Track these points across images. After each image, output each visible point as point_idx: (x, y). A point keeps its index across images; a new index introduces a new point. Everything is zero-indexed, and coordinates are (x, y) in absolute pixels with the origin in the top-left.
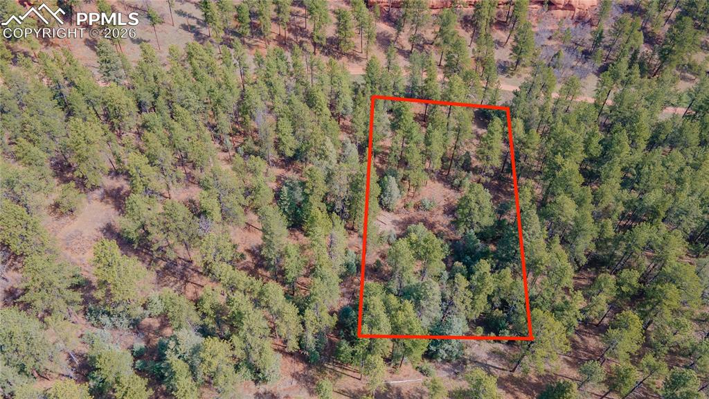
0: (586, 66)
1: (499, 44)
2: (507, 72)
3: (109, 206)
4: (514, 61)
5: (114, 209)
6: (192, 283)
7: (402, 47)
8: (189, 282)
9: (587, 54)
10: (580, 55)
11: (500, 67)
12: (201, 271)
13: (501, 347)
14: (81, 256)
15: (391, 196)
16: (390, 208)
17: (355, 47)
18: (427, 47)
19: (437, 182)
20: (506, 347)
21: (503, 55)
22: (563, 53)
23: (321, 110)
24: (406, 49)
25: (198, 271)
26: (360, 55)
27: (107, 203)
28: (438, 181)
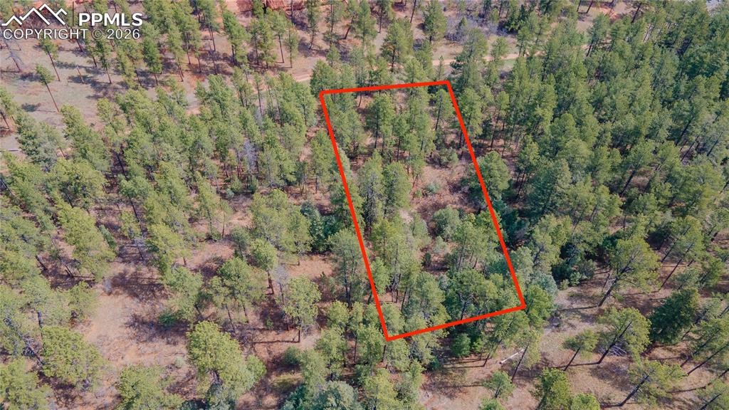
3: (120, 297)
5: (129, 298)
6: (259, 343)
7: (319, 47)
8: (255, 343)
12: (261, 327)
13: (575, 290)
14: (121, 361)
18: (341, 42)
20: (579, 288)
24: (324, 49)
25: (259, 329)
26: (283, 65)
27: (117, 294)
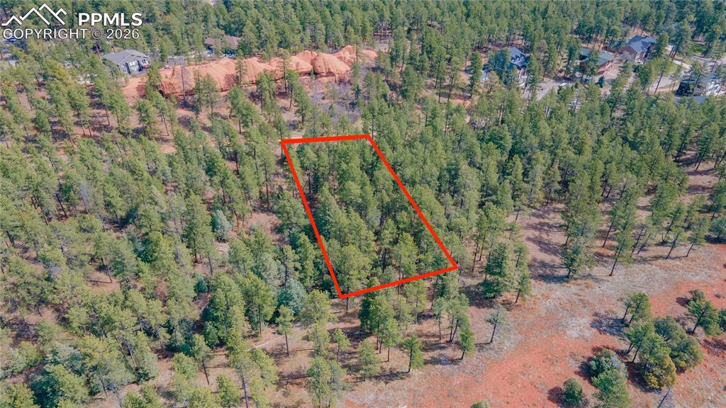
0: (355, 113)
1: (285, 109)
2: (297, 128)
4: (300, 118)
7: (204, 124)
9: (353, 105)
10: (348, 105)
11: (291, 125)
15: (222, 227)
16: (225, 238)
17: (161, 132)
19: (261, 214)
21: (289, 117)
22: (335, 106)
23: (142, 175)
24: (208, 126)
26: (168, 137)
28: (262, 212)
